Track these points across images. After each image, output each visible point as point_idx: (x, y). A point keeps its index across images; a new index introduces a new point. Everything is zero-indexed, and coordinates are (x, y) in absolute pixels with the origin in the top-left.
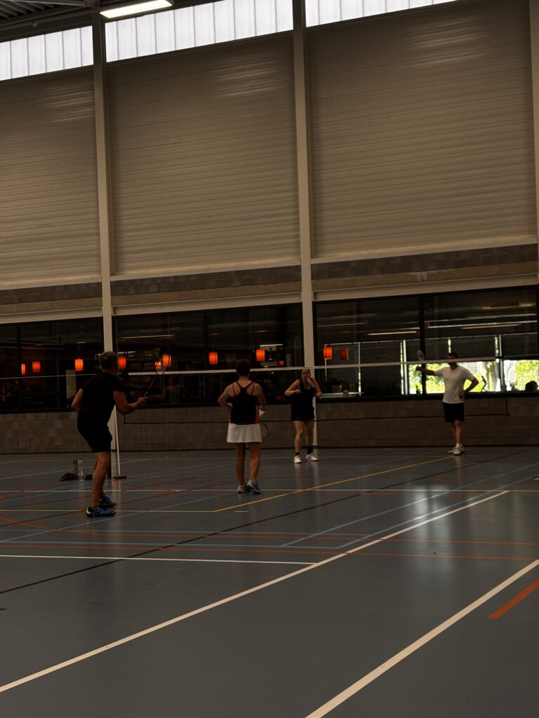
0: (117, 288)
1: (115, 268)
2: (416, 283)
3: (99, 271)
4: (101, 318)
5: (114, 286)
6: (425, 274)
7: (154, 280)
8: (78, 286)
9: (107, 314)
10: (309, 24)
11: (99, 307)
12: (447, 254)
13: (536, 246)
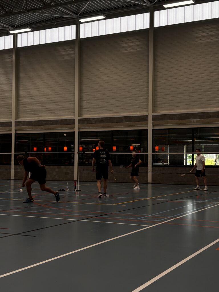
1: (80, 114)
2: (191, 123)
3: (74, 115)
4: (74, 132)
5: (80, 120)
6: (195, 120)
8: (66, 120)
9: (76, 131)
11: (73, 128)
12: (204, 113)
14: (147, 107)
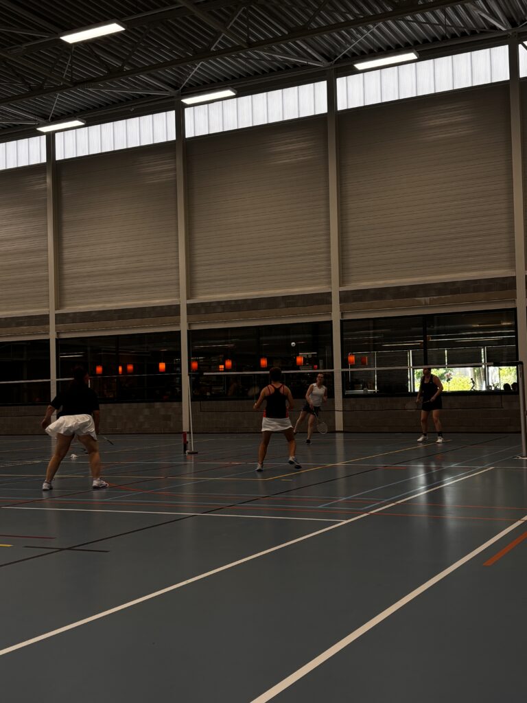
0: (192, 309)
1: (190, 294)
2: (420, 306)
3: (178, 296)
4: (179, 333)
6: (427, 299)
7: (219, 303)
8: (162, 307)
9: (184, 329)
10: (339, 108)
11: (178, 323)
12: (445, 283)
13: (514, 278)
14: (329, 276)
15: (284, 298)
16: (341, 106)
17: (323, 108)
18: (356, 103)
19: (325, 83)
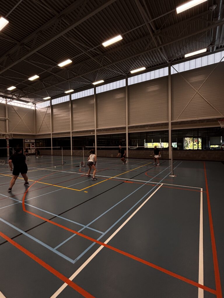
1: (97, 127)
3: (94, 128)
5: (97, 130)
6: (148, 128)
7: (103, 129)
10: (128, 85)
13: (168, 123)
14: (126, 123)
15: (116, 128)
16: (129, 84)
17: (125, 85)
18: (132, 83)
19: (125, 79)
